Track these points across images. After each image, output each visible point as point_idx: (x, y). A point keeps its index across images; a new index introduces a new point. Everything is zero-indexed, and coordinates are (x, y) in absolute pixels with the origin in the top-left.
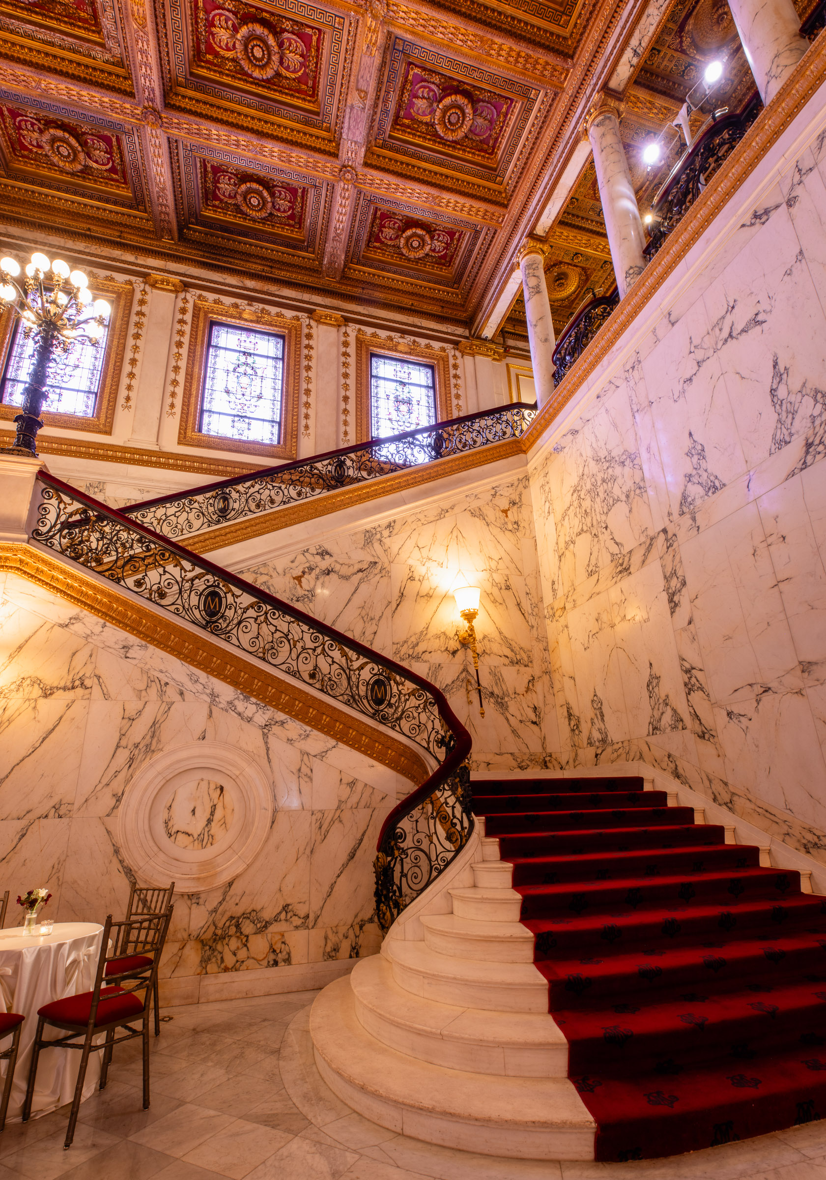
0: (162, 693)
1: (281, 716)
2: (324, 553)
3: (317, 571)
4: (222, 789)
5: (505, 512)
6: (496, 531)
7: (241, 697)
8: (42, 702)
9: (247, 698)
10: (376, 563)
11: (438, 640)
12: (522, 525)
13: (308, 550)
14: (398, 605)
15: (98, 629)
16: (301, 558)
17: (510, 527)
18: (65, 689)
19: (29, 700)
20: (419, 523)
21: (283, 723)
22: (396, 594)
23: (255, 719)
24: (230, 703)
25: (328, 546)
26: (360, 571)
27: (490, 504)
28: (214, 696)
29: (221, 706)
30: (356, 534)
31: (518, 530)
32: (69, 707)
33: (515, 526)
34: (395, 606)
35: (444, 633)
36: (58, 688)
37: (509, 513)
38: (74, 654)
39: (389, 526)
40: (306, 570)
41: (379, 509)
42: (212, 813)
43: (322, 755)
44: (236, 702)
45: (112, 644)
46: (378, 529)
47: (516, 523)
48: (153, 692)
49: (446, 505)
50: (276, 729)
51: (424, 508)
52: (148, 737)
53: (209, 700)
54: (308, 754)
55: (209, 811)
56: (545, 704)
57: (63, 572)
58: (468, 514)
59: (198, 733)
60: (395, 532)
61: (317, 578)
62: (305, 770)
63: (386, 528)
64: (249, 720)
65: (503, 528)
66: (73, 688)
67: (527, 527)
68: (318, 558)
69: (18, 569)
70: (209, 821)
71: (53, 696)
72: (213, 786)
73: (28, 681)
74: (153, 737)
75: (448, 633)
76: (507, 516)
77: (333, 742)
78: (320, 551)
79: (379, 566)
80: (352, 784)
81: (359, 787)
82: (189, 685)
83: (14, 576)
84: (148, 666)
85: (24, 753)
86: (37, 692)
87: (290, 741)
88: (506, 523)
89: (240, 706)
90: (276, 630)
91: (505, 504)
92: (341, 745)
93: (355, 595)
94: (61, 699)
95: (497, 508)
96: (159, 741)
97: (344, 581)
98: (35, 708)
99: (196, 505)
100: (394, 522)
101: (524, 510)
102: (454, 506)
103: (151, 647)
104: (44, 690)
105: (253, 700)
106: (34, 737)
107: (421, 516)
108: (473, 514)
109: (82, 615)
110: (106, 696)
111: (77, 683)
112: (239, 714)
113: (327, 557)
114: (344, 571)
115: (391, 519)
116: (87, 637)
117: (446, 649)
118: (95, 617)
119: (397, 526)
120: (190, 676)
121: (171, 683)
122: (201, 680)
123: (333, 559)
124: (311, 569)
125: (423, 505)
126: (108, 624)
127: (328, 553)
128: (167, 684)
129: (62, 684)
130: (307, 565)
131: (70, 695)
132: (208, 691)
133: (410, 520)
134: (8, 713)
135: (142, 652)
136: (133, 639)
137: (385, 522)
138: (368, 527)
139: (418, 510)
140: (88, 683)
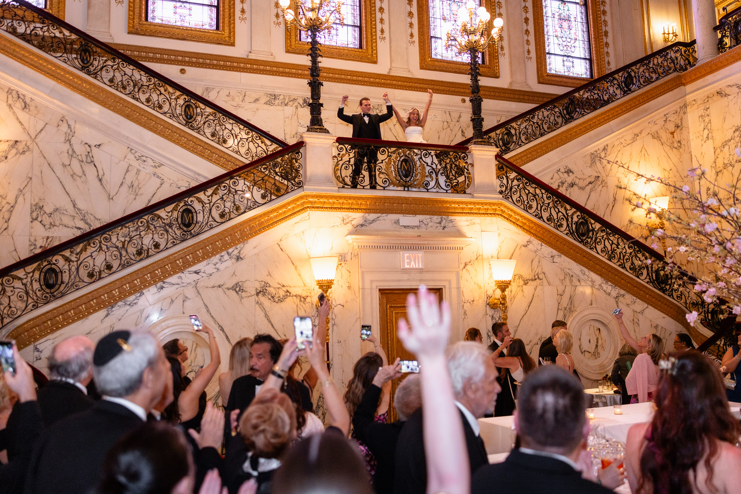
0: (571, 281)
1: (622, 292)
2: (569, 172)
3: (566, 185)
4: (599, 330)
5: (672, 133)
6: (667, 149)
7: (604, 282)
8: (524, 287)
9: (607, 282)
10: (599, 177)
11: (636, 230)
12: (683, 143)
13: (559, 170)
14: (613, 206)
15: (539, 247)
16: (556, 175)
17: (676, 145)
18: (532, 280)
19: (519, 286)
20: (622, 146)
21: (624, 295)
22: (612, 199)
23: (612, 294)
24: (600, 285)
25: (571, 167)
26: (590, 183)
27: (663, 128)
28: (593, 282)
29: (597, 287)
30: (586, 156)
31: (680, 147)
32: (535, 289)
33: (679, 144)
34: (611, 207)
35: (640, 225)
36: (530, 280)
37: (675, 134)
38: (532, 261)
39: (604, 149)
40: (560, 184)
41: (598, 137)
42: (597, 342)
43: (642, 312)
44: (603, 285)
45: (546, 255)
46: (598, 152)
47: (679, 142)
48: (567, 280)
49: (637, 131)
50: (621, 299)
51: (624, 134)
52: (569, 304)
53: (591, 284)
54: (636, 312)
55: (596, 341)
57: (522, 216)
58: (650, 136)
59: (589, 302)
60: (608, 153)
61: (567, 190)
62: (636, 320)
63: (603, 151)
64: (609, 294)
65: (672, 147)
66: (535, 280)
67: (686, 145)
68: (566, 174)
69: (501, 215)
70: (597, 346)
71: (529, 284)
72: (596, 329)
73: (517, 277)
74: (571, 304)
75: (642, 224)
76: (674, 137)
77: (646, 305)
78: (566, 170)
79: (600, 179)
80: (656, 327)
81: (660, 328)
82: (581, 276)
83: (500, 219)
84: (563, 267)
85: (523, 314)
86: (522, 283)
87: (628, 305)
88: (673, 142)
89: (605, 287)
90: (613, 243)
91: (671, 127)
92: (650, 307)
93: (589, 200)
94: (532, 284)
95: (668, 131)
96: (574, 306)
97: (582, 191)
98: (522, 290)
99: (492, 141)
100: (607, 145)
101: (684, 131)
102: (642, 131)
103: (563, 256)
104: (524, 281)
105: (610, 283)
106: (525, 305)
107: (622, 140)
108: (653, 137)
109: (531, 240)
110: (549, 284)
111: (536, 277)
112: (605, 291)
113: (571, 174)
114: (582, 184)
115: (605, 144)
116: (536, 252)
117: (642, 236)
118: (537, 241)
119: (609, 149)
120: (582, 271)
121: (574, 275)
122: (586, 273)
123: (574, 175)
124: (563, 183)
125: (623, 132)
126: (543, 244)
127: (571, 171)
128: (572, 276)
129: (530, 278)
130: (560, 180)
131: (534, 283)
132: (590, 279)
133: (616, 144)
134: (513, 293)
135: (559, 259)
136: (555, 252)
137: (601, 147)
138: (592, 151)
139: (621, 136)
140: (541, 276)
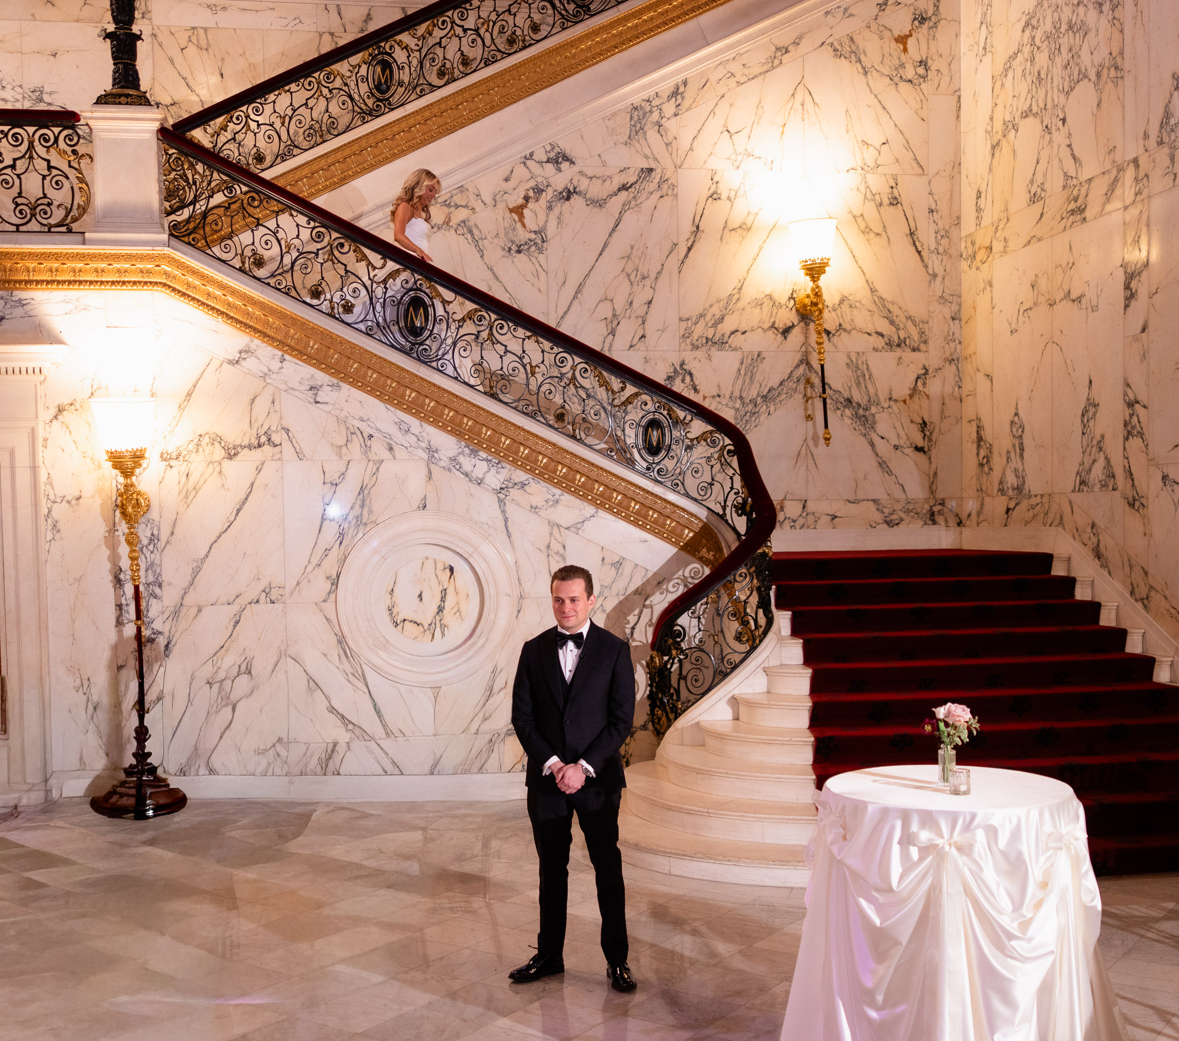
0: (367, 449)
1: (521, 476)
2: (559, 159)
3: (549, 194)
4: (452, 569)
5: (902, 40)
6: (880, 84)
7: (467, 451)
8: (227, 463)
9: (474, 453)
10: (651, 170)
11: (758, 309)
12: (934, 66)
13: (531, 155)
14: (689, 249)
15: (275, 365)
16: (520, 171)
17: (910, 73)
18: (250, 447)
19: (212, 462)
20: (732, 82)
21: (523, 485)
22: (687, 228)
23: (487, 480)
24: (453, 459)
25: (567, 146)
26: (624, 188)
27: (874, 27)
28: (431, 451)
29: (442, 464)
30: (614, 114)
31: (924, 77)
32: (259, 470)
33: (921, 71)
34: (685, 250)
35: (770, 297)
36: (243, 447)
37: (911, 42)
38: (253, 401)
39: (675, 93)
40: (531, 194)
41: (658, 60)
42: (443, 600)
43: (576, 527)
44: (461, 459)
45: (296, 385)
46: (655, 102)
47: (923, 63)
48: (356, 445)
49: (784, 37)
50: (514, 493)
51: (742, 48)
52: (357, 507)
53: (425, 456)
54: (558, 526)
55: (438, 596)
56: (943, 416)
57: (222, 286)
58: (828, 51)
59: (416, 501)
60: (686, 104)
61: (550, 208)
62: (555, 546)
63: (669, 98)
64: (480, 482)
65: (897, 78)
66: (260, 446)
67: (944, 69)
68: (550, 167)
69: (165, 285)
70: (440, 609)
71: (239, 457)
72: (440, 567)
73: (206, 439)
74: (362, 506)
75: (776, 296)
76: (905, 50)
77: (590, 510)
78: (552, 155)
79: (656, 176)
80: (618, 565)
81: (627, 569)
82: (398, 437)
83: (162, 295)
84: (344, 413)
85: (220, 529)
86: (219, 453)
87: (534, 508)
88: (902, 66)
89: (467, 463)
90: (506, 351)
91: (900, 22)
92: (602, 513)
93: (615, 235)
94: (248, 460)
95: (887, 34)
96: (371, 512)
97: (596, 210)
98: (220, 472)
99: (338, 83)
100: (685, 83)
101: (942, 33)
102: (800, 37)
103: (345, 387)
104: (226, 449)
105: (483, 454)
106: (226, 509)
107: (735, 67)
108: (838, 53)
109: (253, 346)
110: (300, 456)
111: (263, 439)
112: (466, 475)
113: (565, 165)
114: (596, 190)
115: (679, 78)
116: (264, 376)
117: (773, 326)
118: (270, 348)
119: (690, 93)
120: (399, 424)
121: (376, 434)
122: (413, 430)
123: (575, 169)
124: (539, 191)
125: (739, 43)
126: (287, 357)
127: (566, 158)
128: (371, 436)
129: (246, 442)
130: (532, 183)
131: (258, 454)
132: (424, 445)
133: (714, 78)
134: (193, 479)
135: (335, 394)
136: (321, 377)
137: (666, 87)
138: (636, 100)
139: (730, 55)
140: (275, 438)
